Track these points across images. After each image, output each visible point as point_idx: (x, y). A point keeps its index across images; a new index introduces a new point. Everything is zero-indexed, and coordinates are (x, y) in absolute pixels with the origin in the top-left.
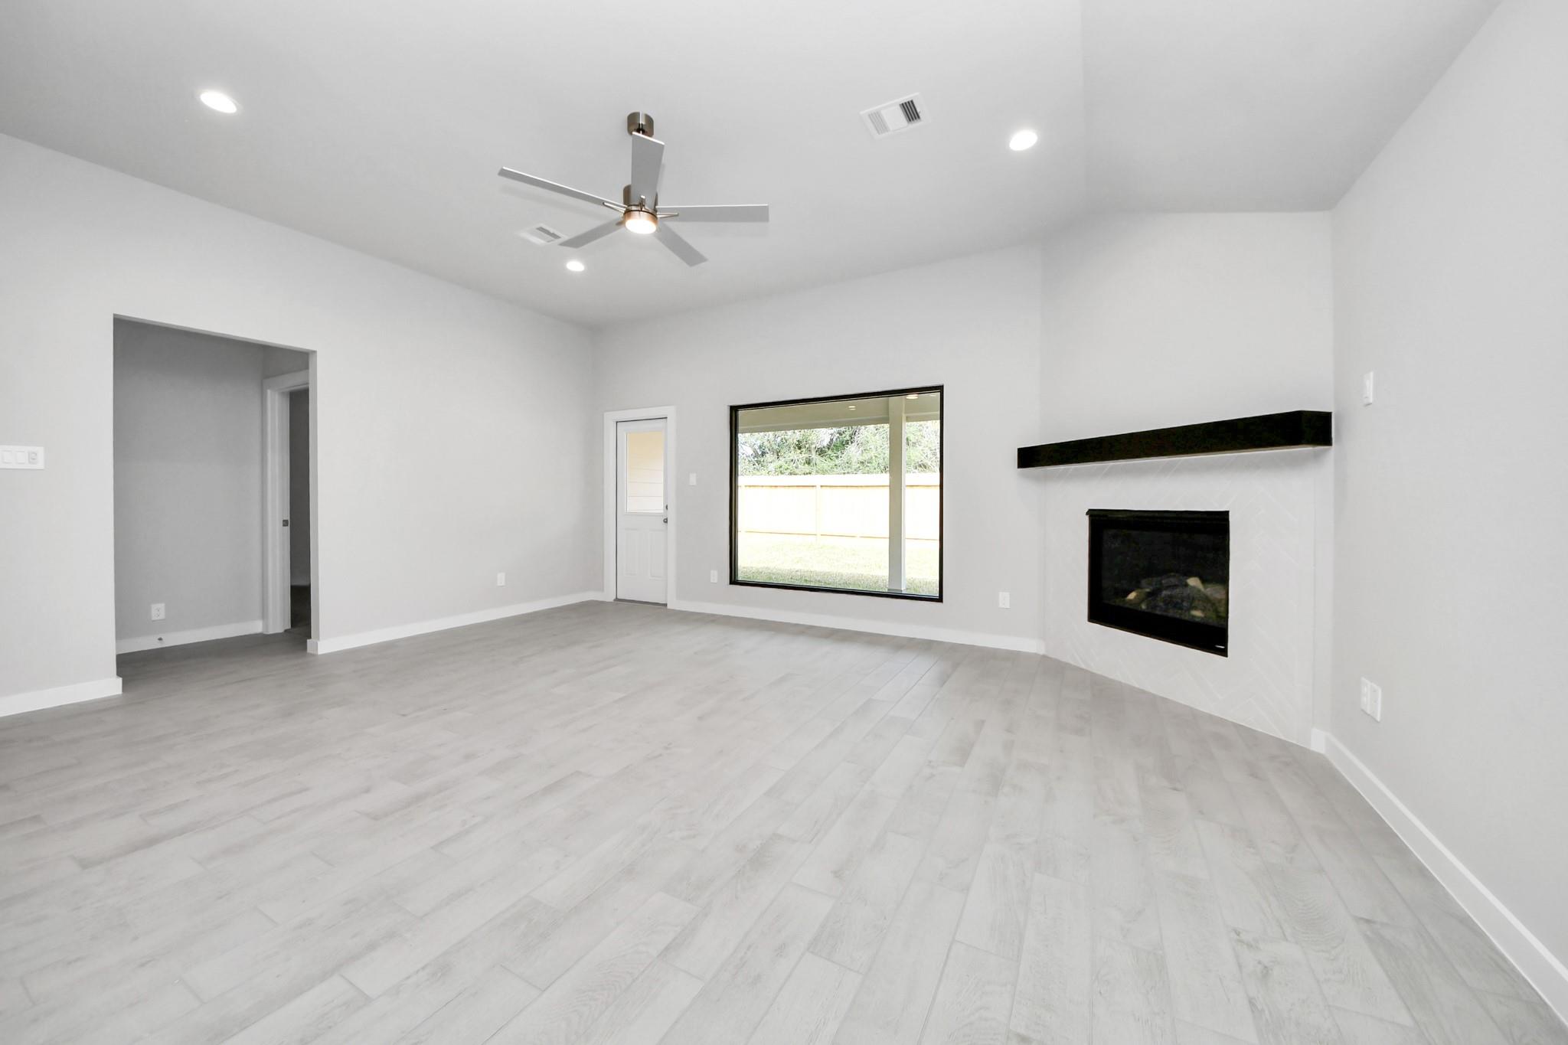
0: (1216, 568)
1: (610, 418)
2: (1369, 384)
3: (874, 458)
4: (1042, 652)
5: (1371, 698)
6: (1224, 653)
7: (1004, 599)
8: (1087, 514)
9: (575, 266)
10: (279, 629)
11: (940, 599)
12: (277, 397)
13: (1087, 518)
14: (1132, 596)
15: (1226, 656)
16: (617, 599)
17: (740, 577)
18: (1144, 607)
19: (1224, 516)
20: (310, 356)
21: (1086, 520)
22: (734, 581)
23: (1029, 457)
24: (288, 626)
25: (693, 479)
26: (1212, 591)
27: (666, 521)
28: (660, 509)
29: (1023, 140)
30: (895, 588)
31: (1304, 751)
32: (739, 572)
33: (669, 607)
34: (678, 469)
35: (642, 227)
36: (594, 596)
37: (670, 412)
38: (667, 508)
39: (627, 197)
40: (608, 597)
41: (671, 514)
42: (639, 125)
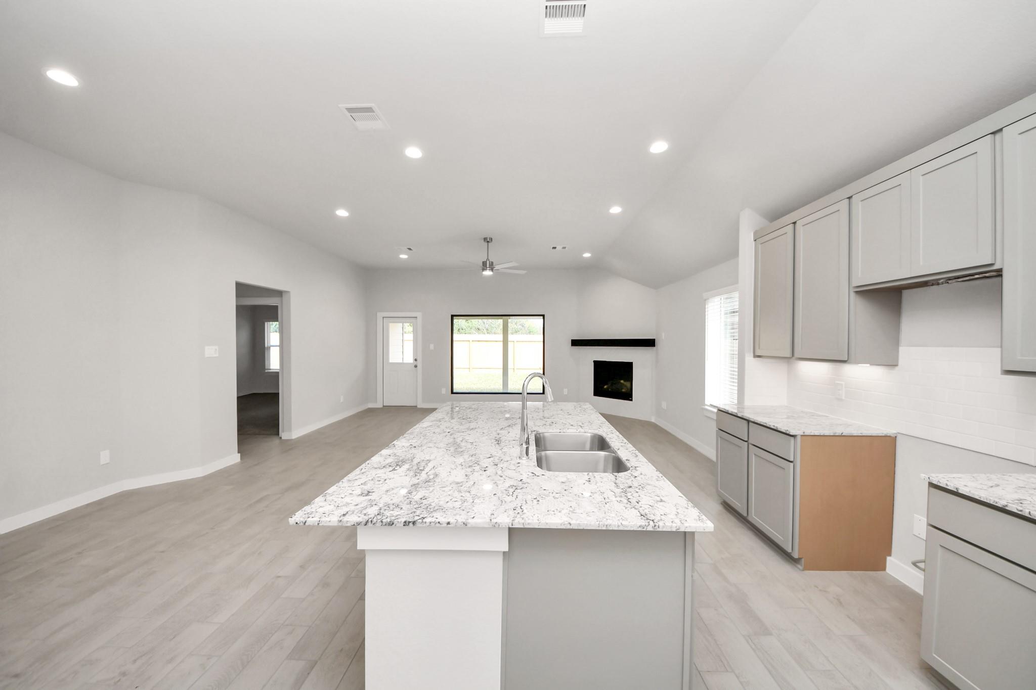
0: (629, 377)
1: (380, 315)
2: (663, 334)
5: (664, 405)
7: (566, 391)
9: (404, 257)
14: (605, 387)
15: (632, 401)
16: (383, 406)
17: (456, 390)
18: (610, 390)
19: (631, 363)
20: (285, 296)
21: (593, 363)
22: (452, 393)
23: (575, 343)
25: (432, 347)
26: (628, 384)
27: (416, 366)
28: (411, 361)
29: (587, 255)
31: (651, 422)
32: (455, 388)
33: (418, 407)
34: (423, 341)
35: (488, 273)
36: (371, 405)
37: (419, 315)
38: (416, 360)
39: (484, 264)
40: (379, 405)
41: (419, 363)
42: (488, 240)
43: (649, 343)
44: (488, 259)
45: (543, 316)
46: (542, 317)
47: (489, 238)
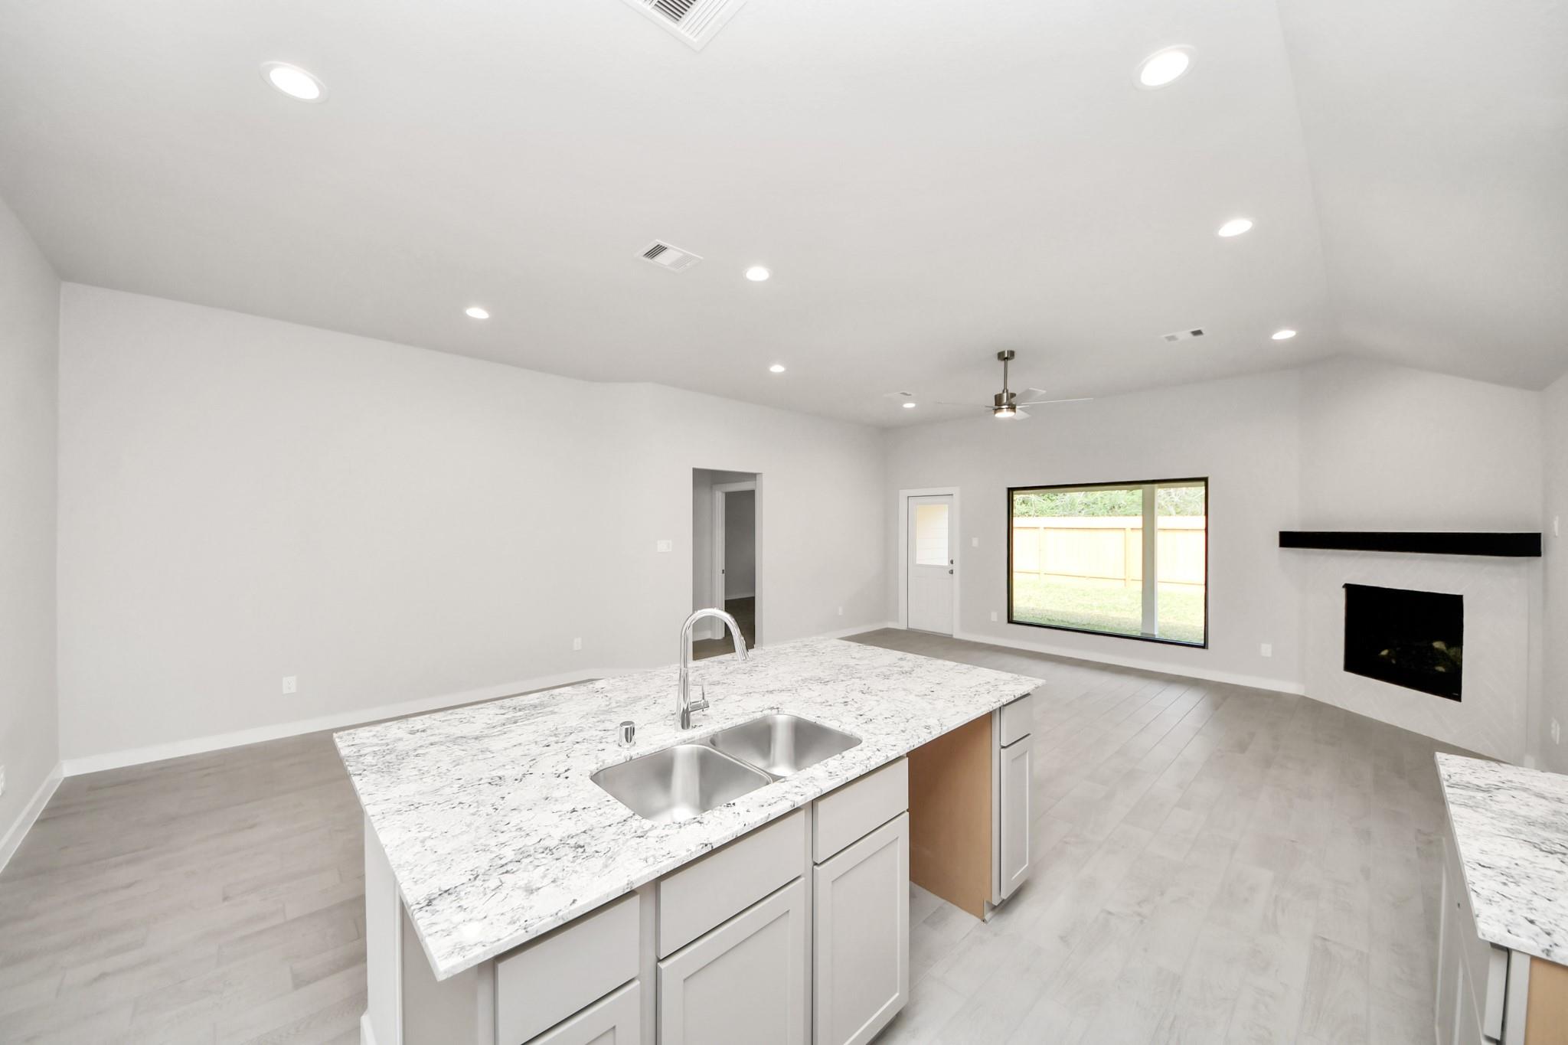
0: (1455, 637)
1: (903, 493)
3: (1099, 499)
4: (1302, 693)
5: (1555, 730)
6: (1458, 698)
7: (1266, 650)
8: (1343, 587)
9: (909, 405)
10: (720, 638)
11: (1204, 646)
12: (720, 494)
13: (1344, 590)
14: (1384, 652)
15: (1460, 701)
16: (908, 629)
17: (1016, 617)
18: (1393, 661)
19: (1459, 600)
20: (758, 477)
21: (1343, 592)
22: (1010, 621)
23: (1288, 540)
24: (724, 635)
25: (975, 542)
26: (1450, 653)
27: (951, 572)
28: (946, 563)
29: (1284, 334)
30: (1148, 631)
32: (1015, 614)
33: (955, 637)
34: (964, 533)
35: (1005, 414)
36: (891, 625)
37: (955, 490)
38: (952, 562)
39: (998, 400)
40: (902, 626)
41: (956, 567)
42: (1005, 357)
43: (1526, 545)
44: (1005, 389)
45: (1205, 480)
46: (1203, 483)
47: (1008, 352)
